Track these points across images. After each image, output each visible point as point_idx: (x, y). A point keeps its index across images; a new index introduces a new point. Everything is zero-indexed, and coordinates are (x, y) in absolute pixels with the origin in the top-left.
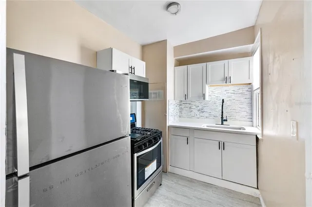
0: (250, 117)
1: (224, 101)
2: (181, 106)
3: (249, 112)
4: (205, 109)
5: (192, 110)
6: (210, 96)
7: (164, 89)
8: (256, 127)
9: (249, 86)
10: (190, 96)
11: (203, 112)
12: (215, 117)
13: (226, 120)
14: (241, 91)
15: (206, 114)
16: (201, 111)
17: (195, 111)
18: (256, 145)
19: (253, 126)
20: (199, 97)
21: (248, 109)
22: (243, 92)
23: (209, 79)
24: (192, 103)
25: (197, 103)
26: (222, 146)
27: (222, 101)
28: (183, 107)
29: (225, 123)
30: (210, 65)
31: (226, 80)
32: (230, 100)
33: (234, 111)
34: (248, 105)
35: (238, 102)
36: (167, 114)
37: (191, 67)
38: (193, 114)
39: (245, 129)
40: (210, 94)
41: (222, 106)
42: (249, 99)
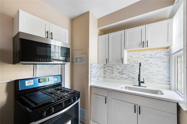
0: (168, 80)
1: (141, 64)
2: (105, 69)
3: (167, 75)
4: (124, 72)
5: (114, 72)
6: (128, 60)
7: (87, 54)
8: (175, 91)
9: (167, 50)
10: (110, 60)
11: (123, 74)
12: (133, 78)
13: (143, 82)
14: (158, 55)
15: (125, 76)
16: (121, 73)
17: (116, 73)
18: (176, 114)
19: (170, 89)
20: (118, 61)
21: (165, 72)
22: (160, 56)
23: (127, 44)
24: (114, 66)
25: (118, 67)
26: (138, 110)
27: (139, 65)
28: (106, 69)
29: (142, 84)
30: (128, 31)
31: (144, 44)
32: (147, 64)
33: (152, 74)
34: (166, 68)
35: (156, 65)
36: (89, 76)
37: (111, 35)
38: (114, 75)
39: (162, 94)
40: (129, 58)
41: (140, 69)
42: (166, 63)
